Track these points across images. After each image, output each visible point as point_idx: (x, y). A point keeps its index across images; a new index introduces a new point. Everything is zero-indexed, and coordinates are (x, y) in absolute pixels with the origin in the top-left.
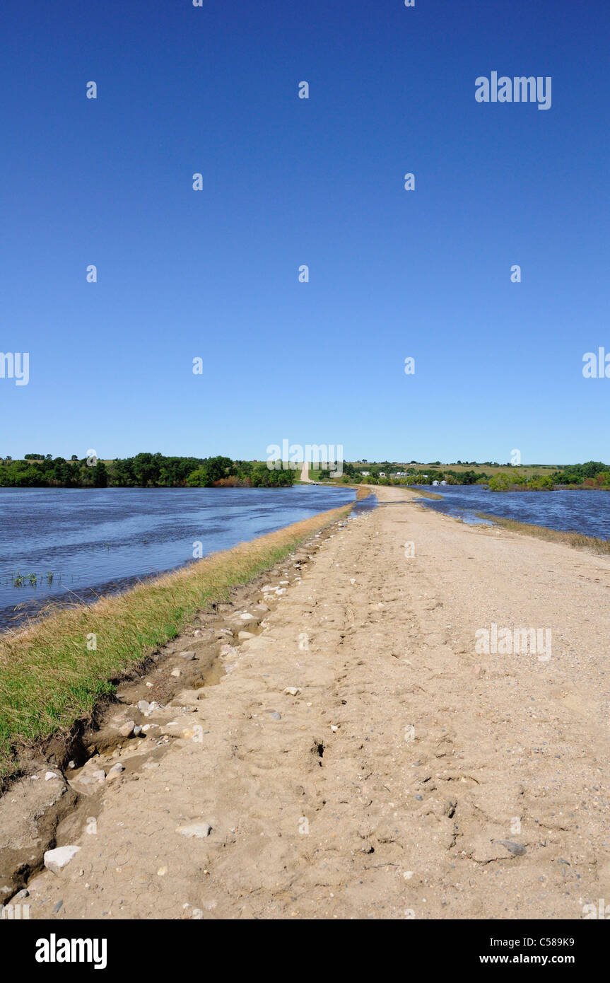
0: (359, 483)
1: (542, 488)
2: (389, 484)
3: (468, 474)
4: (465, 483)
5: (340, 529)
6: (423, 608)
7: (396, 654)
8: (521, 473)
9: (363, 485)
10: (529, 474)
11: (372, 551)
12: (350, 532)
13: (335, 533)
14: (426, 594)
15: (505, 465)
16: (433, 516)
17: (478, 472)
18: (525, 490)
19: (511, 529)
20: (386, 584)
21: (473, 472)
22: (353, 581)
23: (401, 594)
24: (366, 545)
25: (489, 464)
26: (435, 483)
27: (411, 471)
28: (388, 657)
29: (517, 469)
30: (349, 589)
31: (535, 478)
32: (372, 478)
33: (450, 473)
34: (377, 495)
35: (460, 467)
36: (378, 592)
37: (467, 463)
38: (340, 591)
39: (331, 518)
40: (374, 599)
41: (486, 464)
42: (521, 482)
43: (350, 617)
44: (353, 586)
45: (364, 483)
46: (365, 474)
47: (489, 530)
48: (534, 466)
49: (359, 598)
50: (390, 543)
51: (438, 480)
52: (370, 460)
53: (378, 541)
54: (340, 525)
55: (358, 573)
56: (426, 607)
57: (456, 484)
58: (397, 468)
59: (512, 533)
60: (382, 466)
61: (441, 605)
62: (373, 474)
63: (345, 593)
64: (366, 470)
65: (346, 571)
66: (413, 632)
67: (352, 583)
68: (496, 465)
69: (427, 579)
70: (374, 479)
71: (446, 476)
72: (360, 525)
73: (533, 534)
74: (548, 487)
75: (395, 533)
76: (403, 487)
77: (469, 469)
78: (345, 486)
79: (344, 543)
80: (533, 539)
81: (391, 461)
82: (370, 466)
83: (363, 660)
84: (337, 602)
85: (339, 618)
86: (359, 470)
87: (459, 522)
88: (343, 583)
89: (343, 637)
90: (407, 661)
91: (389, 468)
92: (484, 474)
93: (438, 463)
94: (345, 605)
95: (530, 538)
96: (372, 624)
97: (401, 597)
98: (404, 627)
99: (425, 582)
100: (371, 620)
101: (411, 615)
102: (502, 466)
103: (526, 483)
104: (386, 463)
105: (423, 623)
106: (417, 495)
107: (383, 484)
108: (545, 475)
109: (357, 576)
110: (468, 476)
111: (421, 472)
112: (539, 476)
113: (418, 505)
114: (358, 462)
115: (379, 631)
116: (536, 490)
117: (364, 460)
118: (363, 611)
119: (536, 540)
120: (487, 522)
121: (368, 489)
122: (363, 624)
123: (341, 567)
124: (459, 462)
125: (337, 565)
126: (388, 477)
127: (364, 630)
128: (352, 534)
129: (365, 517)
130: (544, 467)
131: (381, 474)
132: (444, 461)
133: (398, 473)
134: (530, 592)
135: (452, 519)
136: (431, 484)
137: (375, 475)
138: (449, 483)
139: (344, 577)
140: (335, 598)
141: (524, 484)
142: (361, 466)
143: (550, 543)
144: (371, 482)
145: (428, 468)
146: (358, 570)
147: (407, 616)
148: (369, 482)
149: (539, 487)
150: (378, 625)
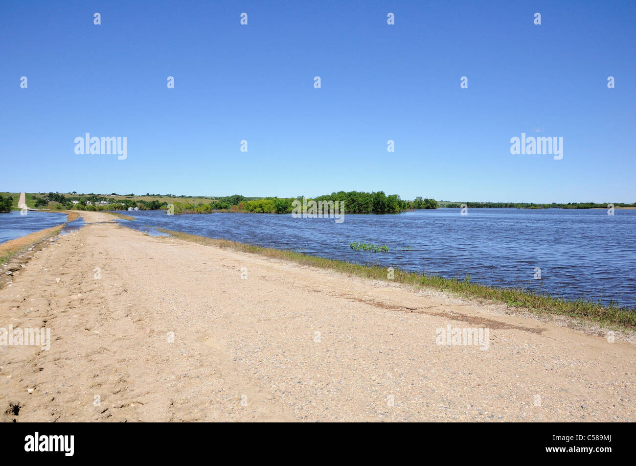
0: (70, 209)
1: (204, 212)
2: (95, 210)
3: (154, 203)
4: (152, 209)
5: (51, 243)
6: (113, 294)
7: (88, 328)
8: (191, 201)
9: (74, 211)
10: (196, 203)
11: (76, 258)
12: (60, 245)
13: (47, 247)
14: (115, 285)
15: (180, 197)
16: (128, 232)
17: (161, 201)
18: (193, 213)
19: (182, 238)
20: (85, 280)
21: (158, 201)
22: (58, 280)
23: (97, 286)
24: (73, 254)
25: (169, 196)
26: (130, 209)
27: (112, 201)
28: (81, 331)
29: (188, 199)
30: (55, 287)
31: (200, 205)
32: (81, 206)
33: (141, 202)
34: (84, 218)
35: (148, 197)
36: (78, 286)
37: (154, 195)
38: (45, 288)
39: (44, 236)
40: (74, 291)
41: (166, 196)
42: (191, 208)
43: (53, 306)
44: (58, 284)
45: (75, 209)
46: (75, 202)
47: (167, 240)
48: (199, 197)
49: (63, 292)
50: (91, 252)
51: (132, 207)
52: (79, 192)
53: (82, 250)
54: (52, 240)
55: (63, 274)
56: (115, 294)
57: (145, 210)
58: (101, 198)
59: (182, 241)
60: (89, 196)
61: (126, 291)
62: (82, 203)
63: (50, 290)
64: (75, 199)
65: (53, 273)
66: (103, 312)
67: (58, 282)
68: (174, 197)
69: (118, 274)
70: (83, 206)
71: (138, 204)
72: (68, 239)
73: (196, 241)
74: (208, 211)
75: (96, 244)
76: (105, 212)
77: (155, 199)
78: (58, 211)
79: (53, 253)
80: (196, 244)
81: (96, 193)
82: (79, 197)
83: (61, 335)
84: (43, 296)
85: (43, 308)
86: (70, 200)
87: (145, 235)
88: (50, 282)
89: (45, 322)
90: (97, 332)
91: (94, 198)
92: (165, 202)
93: (132, 195)
94: (50, 298)
95: (194, 244)
96: (71, 309)
97: (96, 288)
98: (97, 308)
99: (116, 276)
100: (70, 306)
101: (103, 300)
102: (178, 197)
103: (194, 209)
104: (92, 194)
105: (111, 304)
106: (115, 217)
107: (90, 210)
108: (207, 203)
109: (63, 276)
110: (154, 204)
111: (119, 201)
112: (202, 204)
113: (116, 225)
114: (69, 193)
115: (76, 314)
116: (200, 213)
117: (74, 192)
118: (65, 301)
119: (198, 245)
120: (165, 235)
121: (77, 213)
122: (63, 310)
123: (49, 271)
124: (148, 194)
125: (46, 270)
126: (94, 205)
127: (63, 314)
128: (61, 247)
129: (73, 234)
130: (206, 198)
131: (88, 202)
132: (136, 194)
133: (102, 202)
134: (190, 277)
135: (140, 233)
136: (127, 209)
137: (83, 203)
138: (141, 209)
139: (51, 278)
140: (41, 293)
141: (192, 209)
142: (72, 196)
143: (207, 246)
144: (80, 208)
145: (125, 198)
146: (63, 272)
147: (100, 301)
148: (78, 208)
149: (202, 211)
150: (75, 310)
